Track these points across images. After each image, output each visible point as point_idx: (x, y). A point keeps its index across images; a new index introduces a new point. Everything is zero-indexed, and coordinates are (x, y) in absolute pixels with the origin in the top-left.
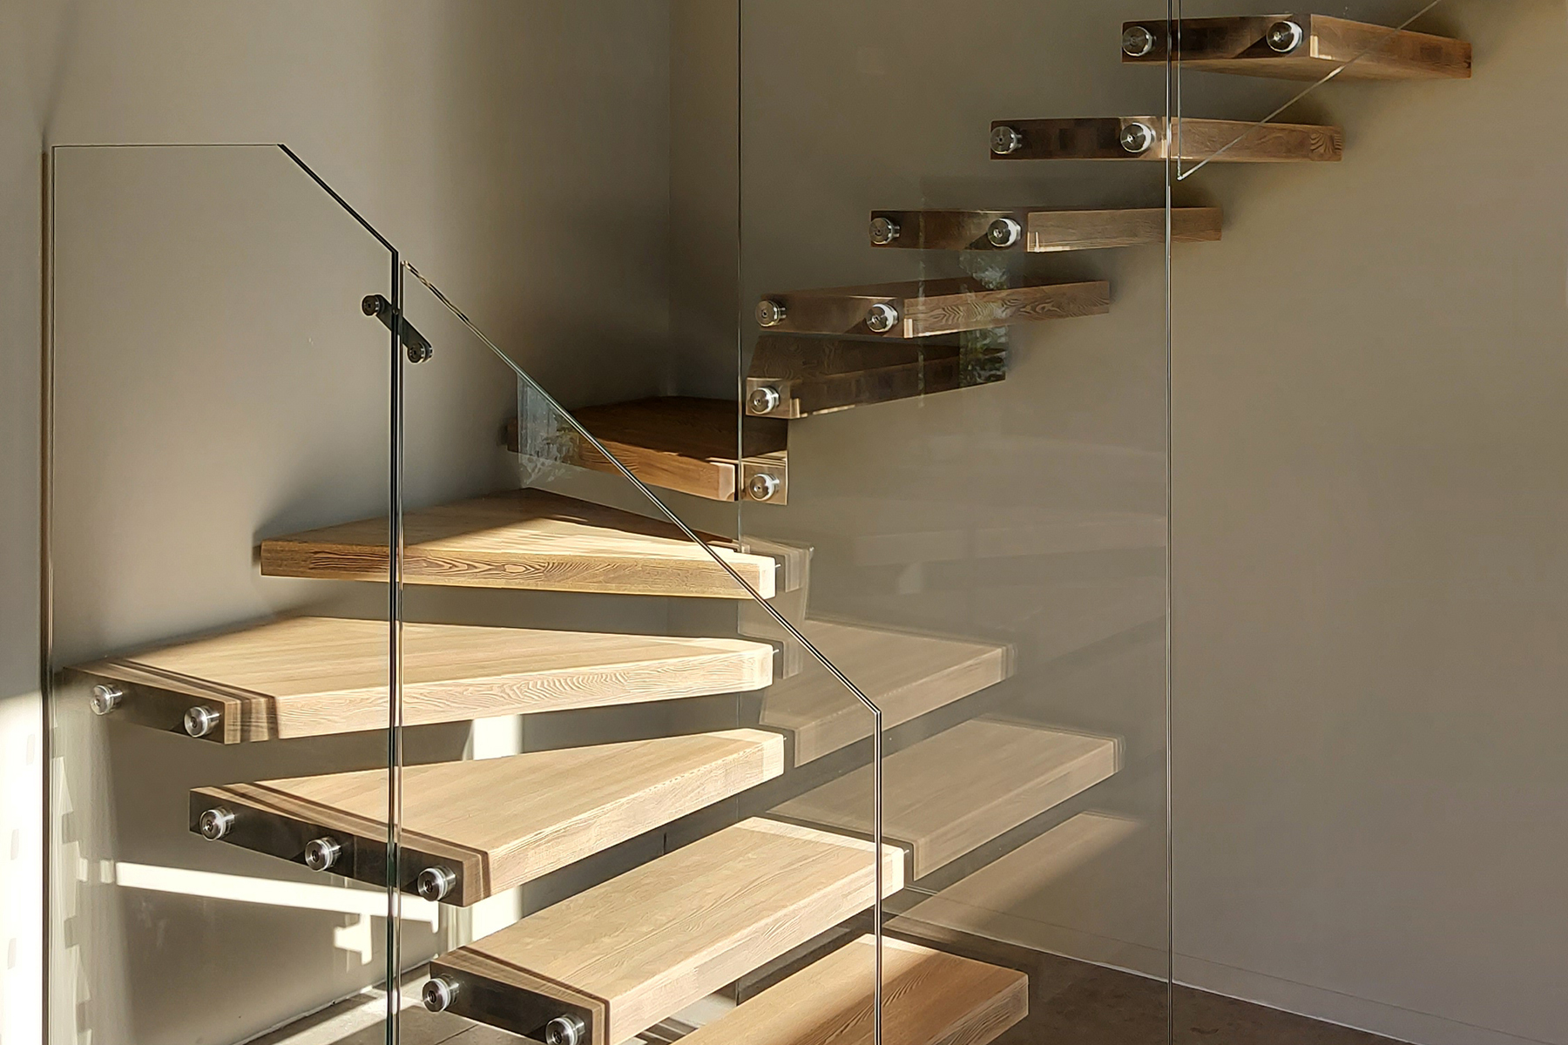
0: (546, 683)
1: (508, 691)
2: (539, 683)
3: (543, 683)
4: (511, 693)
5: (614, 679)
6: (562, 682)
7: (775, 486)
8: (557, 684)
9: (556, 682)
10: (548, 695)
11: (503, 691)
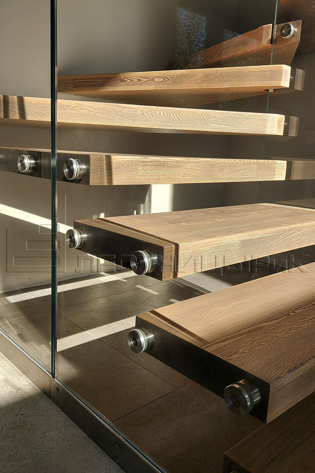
0: (165, 114)
1: (145, 114)
2: (162, 113)
3: (164, 113)
4: (147, 116)
5: (201, 117)
6: (174, 114)
7: (295, 31)
8: (172, 115)
9: (171, 113)
10: (166, 120)
11: (143, 114)
